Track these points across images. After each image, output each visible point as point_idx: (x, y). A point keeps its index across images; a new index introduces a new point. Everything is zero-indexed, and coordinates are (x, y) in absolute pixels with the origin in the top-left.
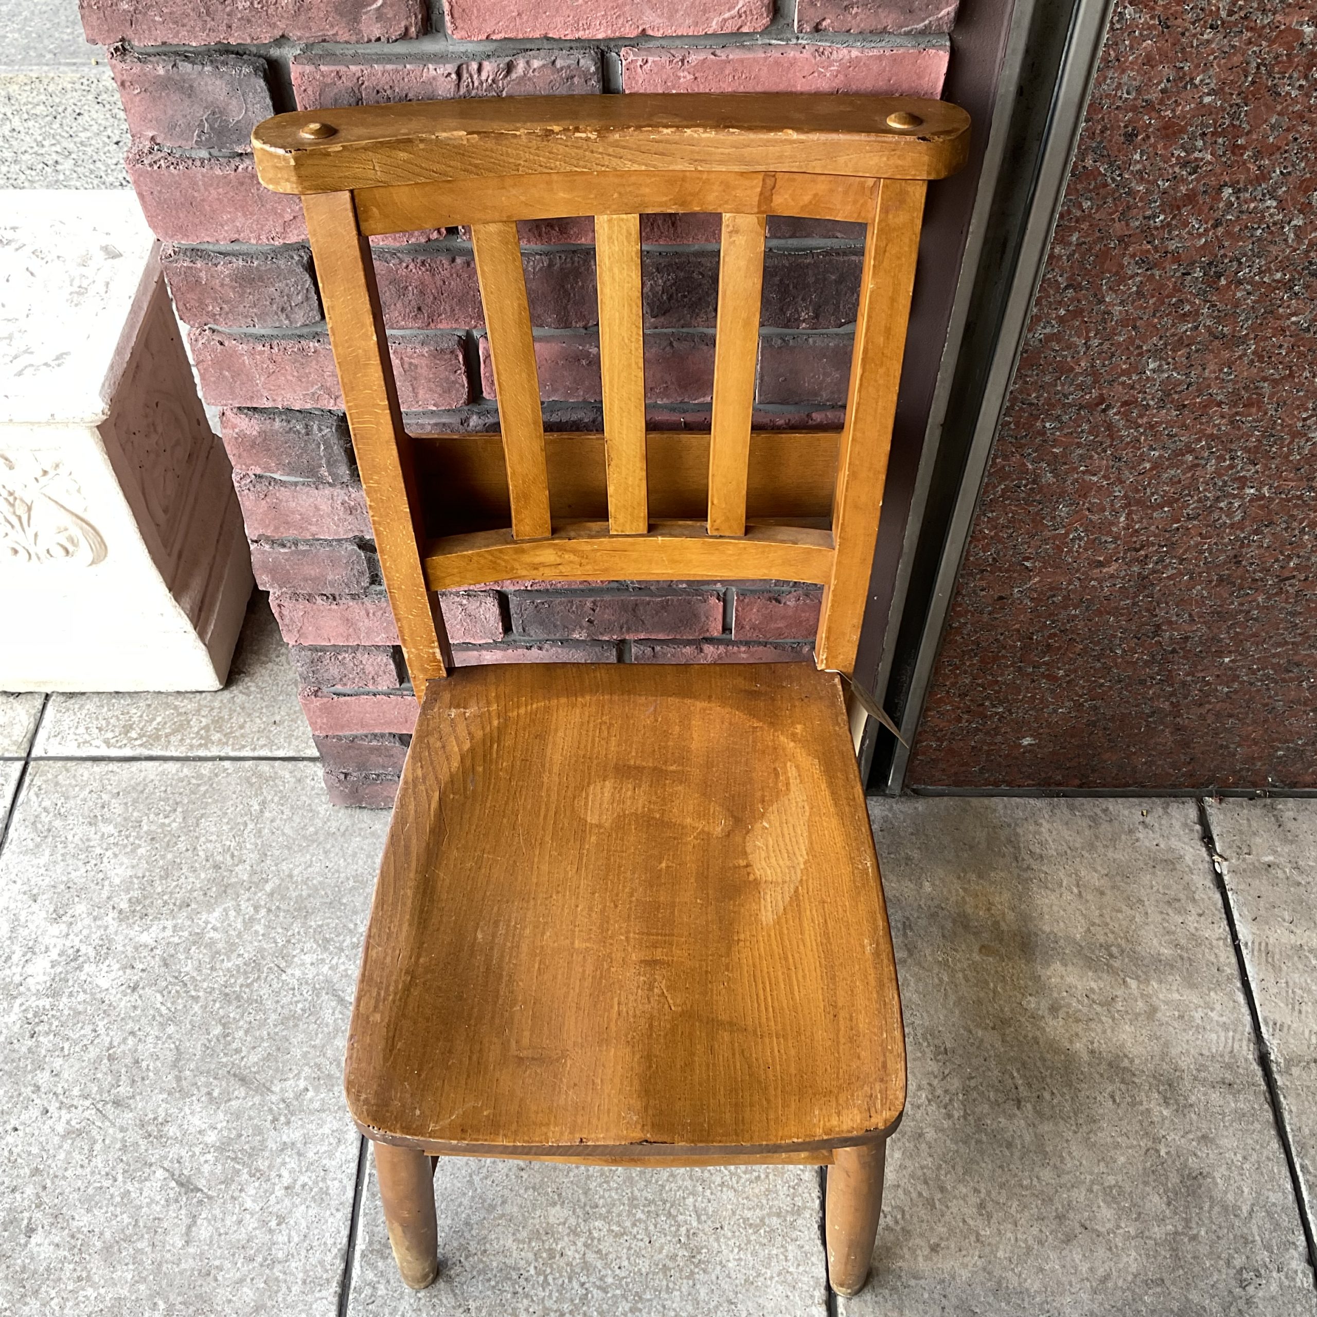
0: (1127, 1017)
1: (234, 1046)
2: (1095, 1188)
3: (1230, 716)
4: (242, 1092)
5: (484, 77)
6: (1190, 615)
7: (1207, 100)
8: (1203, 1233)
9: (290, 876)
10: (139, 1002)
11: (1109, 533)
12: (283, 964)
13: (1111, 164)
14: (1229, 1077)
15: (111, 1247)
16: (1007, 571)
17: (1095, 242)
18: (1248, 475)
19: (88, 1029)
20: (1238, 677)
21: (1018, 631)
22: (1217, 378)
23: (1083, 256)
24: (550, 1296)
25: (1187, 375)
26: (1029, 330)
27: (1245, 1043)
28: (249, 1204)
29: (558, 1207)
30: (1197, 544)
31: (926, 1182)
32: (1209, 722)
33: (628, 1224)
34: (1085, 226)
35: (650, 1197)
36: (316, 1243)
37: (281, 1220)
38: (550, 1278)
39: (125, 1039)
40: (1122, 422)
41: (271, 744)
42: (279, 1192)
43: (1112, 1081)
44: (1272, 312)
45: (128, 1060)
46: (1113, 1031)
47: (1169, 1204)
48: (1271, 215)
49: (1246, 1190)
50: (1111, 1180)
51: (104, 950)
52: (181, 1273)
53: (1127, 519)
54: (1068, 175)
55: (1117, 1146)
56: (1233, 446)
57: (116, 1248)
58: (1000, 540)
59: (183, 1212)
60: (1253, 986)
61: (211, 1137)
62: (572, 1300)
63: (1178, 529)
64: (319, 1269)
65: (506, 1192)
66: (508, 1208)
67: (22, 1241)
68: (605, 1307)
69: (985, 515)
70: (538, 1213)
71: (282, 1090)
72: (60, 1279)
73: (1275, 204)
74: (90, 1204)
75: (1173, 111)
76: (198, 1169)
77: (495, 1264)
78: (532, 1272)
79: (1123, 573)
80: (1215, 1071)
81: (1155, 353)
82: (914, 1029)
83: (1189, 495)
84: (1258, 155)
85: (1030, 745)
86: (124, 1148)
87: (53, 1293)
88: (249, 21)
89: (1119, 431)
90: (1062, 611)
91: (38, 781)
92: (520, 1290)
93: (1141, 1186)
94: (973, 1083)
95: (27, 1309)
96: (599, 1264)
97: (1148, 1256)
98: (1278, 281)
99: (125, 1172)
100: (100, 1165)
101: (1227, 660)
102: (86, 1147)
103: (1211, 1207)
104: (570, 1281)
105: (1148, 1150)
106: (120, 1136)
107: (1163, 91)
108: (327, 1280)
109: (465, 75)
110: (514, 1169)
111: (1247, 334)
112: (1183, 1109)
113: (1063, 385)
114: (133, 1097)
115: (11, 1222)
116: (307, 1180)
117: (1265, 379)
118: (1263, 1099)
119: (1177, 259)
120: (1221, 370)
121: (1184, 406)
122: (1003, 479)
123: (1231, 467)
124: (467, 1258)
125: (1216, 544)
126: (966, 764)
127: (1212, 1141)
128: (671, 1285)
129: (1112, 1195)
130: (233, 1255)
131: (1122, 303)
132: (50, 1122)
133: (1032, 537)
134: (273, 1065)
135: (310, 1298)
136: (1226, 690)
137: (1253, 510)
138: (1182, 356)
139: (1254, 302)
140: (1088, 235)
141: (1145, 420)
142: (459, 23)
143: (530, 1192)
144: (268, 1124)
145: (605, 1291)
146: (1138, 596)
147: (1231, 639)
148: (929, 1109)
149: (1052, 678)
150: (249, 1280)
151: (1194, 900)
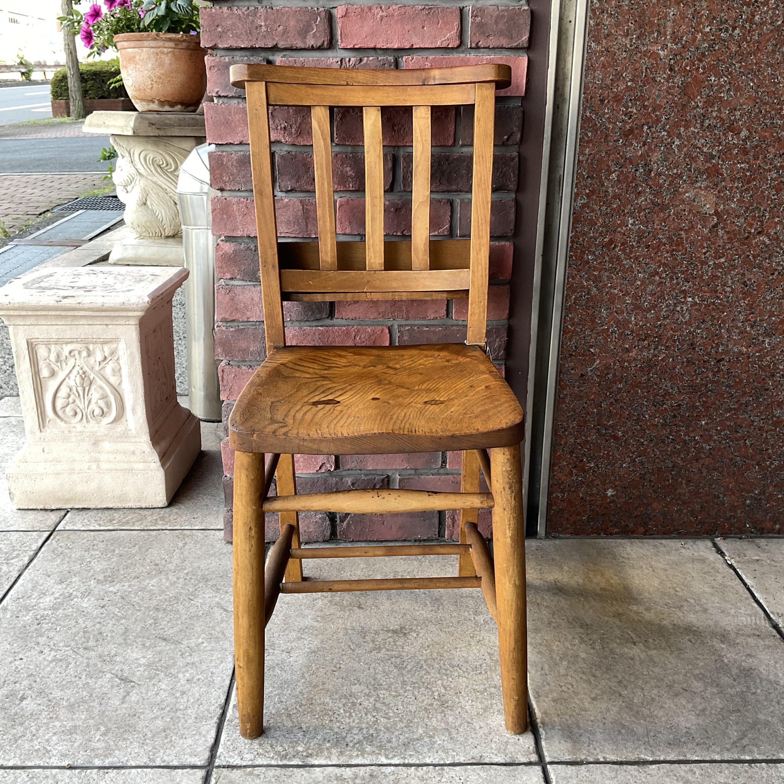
0: (691, 613)
1: (160, 627)
2: (688, 675)
3: (715, 470)
4: (164, 643)
5: (351, 63)
6: (678, 388)
7: (629, 84)
8: (759, 691)
9: (199, 568)
10: (105, 612)
11: (628, 328)
12: (192, 598)
13: (597, 114)
14: (757, 633)
15: (74, 704)
16: (583, 355)
17: (596, 154)
18: (687, 288)
19: (73, 622)
20: (711, 436)
21: (593, 400)
22: (660, 229)
23: (592, 160)
24: (354, 721)
25: (647, 227)
26: (575, 201)
27: (763, 621)
28: (163, 687)
29: (358, 685)
30: (672, 336)
31: (584, 673)
32: (704, 474)
33: (402, 692)
34: (591, 145)
35: (414, 681)
36: (204, 702)
37: (183, 693)
38: (353, 714)
39: (94, 626)
40: (623, 256)
41: (191, 525)
42: (183, 682)
43: (688, 635)
44: (676, 191)
45: (96, 633)
46: (684, 617)
47: (735, 680)
48: (666, 139)
49: (780, 675)
50: (697, 672)
51: (87, 593)
52: (117, 715)
53: (635, 319)
54: (580, 119)
55: (697, 659)
56: (676, 271)
57: (76, 705)
58: (577, 334)
59: (121, 690)
60: (761, 601)
61: (143, 661)
62: (368, 723)
63: (660, 325)
64: (206, 712)
65: (324, 680)
66: (326, 686)
67: (17, 702)
68: (389, 725)
69: (568, 316)
70: (345, 688)
71: (188, 643)
72: (38, 718)
73: (666, 134)
74: (62, 688)
75: (617, 89)
76: (133, 674)
77: (318, 709)
78: (342, 711)
79: (639, 357)
80: (748, 631)
81: (631, 214)
82: (567, 617)
83: (661, 302)
84: (654, 110)
85: (612, 496)
86: (88, 665)
87: (33, 724)
88: (265, 37)
89: (622, 261)
90: (614, 385)
91: (58, 537)
92: (335, 719)
93: (716, 674)
94: (605, 636)
95: (15, 731)
96: (384, 708)
97: (728, 701)
98: (676, 174)
99: (86, 675)
100: (72, 673)
101: (703, 422)
102: (64, 666)
103: (761, 682)
104: (366, 714)
105: (716, 660)
106: (86, 661)
107: (612, 80)
108: (211, 717)
109: (344, 63)
110: (330, 671)
111: (668, 203)
112: (733, 644)
113: (593, 233)
114: (97, 646)
115: (11, 695)
116: (200, 677)
117: (681, 229)
118: (779, 641)
119: (631, 163)
120: (661, 224)
121: (649, 246)
122: (574, 292)
123: (678, 284)
124: (300, 707)
125: (680, 335)
126: (578, 514)
127: (754, 656)
128: (430, 716)
129: (700, 678)
130: (152, 707)
131: (612, 187)
132: (44, 656)
133: (592, 331)
134: (183, 634)
135: (199, 725)
136: (708, 447)
137: (694, 312)
138: (642, 216)
139: (668, 185)
140: (593, 150)
141: (633, 254)
142: (344, 40)
143: (340, 679)
144: (178, 656)
145: (389, 719)
146: (649, 374)
147: (702, 405)
148: (581, 646)
149: (616, 438)
150: (160, 718)
151: (719, 572)
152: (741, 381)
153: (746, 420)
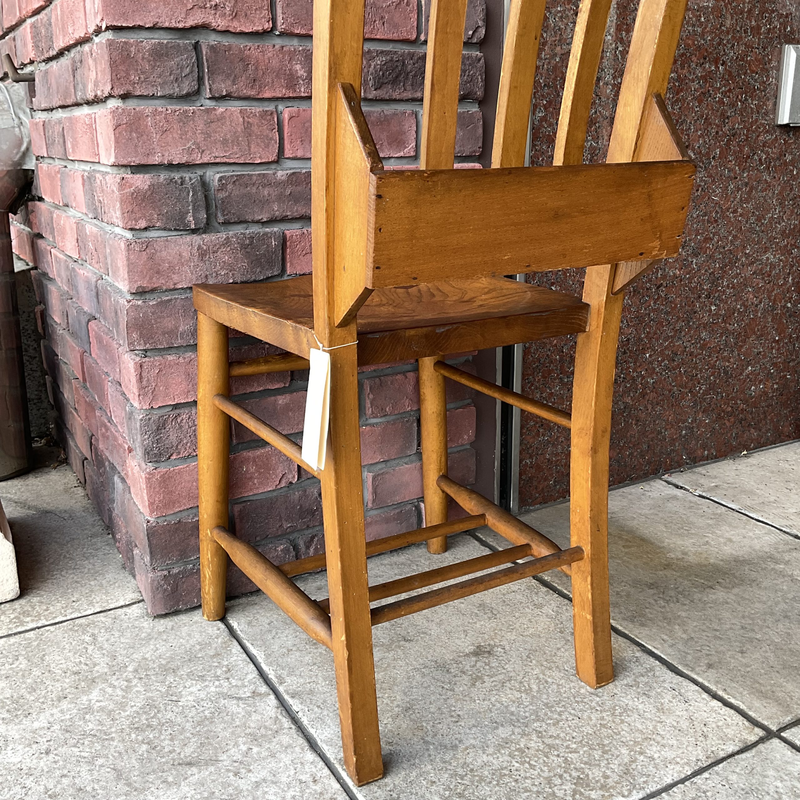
0: (722, 546)
1: (166, 750)
2: (787, 601)
3: (658, 404)
9: (145, 659)
10: (58, 758)
14: (791, 547)
23: (548, 66)
27: (783, 536)
29: (501, 728)
31: (704, 631)
35: (556, 699)
39: (59, 783)
41: (78, 610)
43: (744, 566)
45: (71, 792)
46: (721, 551)
50: (790, 596)
60: (761, 519)
62: (560, 766)
65: (457, 736)
66: (467, 743)
68: (585, 759)
70: (490, 736)
71: (229, 757)
77: (486, 773)
78: (517, 765)
80: (783, 547)
92: (518, 777)
94: (680, 590)
96: (557, 741)
105: (792, 581)
112: (787, 563)
124: (462, 779)
126: (546, 479)
128: (615, 731)
134: (209, 747)
136: (652, 381)
143: (474, 729)
145: (576, 752)
147: (646, 337)
148: (671, 606)
151: (699, 505)
152: (676, 305)
153: (681, 347)
